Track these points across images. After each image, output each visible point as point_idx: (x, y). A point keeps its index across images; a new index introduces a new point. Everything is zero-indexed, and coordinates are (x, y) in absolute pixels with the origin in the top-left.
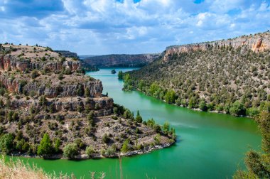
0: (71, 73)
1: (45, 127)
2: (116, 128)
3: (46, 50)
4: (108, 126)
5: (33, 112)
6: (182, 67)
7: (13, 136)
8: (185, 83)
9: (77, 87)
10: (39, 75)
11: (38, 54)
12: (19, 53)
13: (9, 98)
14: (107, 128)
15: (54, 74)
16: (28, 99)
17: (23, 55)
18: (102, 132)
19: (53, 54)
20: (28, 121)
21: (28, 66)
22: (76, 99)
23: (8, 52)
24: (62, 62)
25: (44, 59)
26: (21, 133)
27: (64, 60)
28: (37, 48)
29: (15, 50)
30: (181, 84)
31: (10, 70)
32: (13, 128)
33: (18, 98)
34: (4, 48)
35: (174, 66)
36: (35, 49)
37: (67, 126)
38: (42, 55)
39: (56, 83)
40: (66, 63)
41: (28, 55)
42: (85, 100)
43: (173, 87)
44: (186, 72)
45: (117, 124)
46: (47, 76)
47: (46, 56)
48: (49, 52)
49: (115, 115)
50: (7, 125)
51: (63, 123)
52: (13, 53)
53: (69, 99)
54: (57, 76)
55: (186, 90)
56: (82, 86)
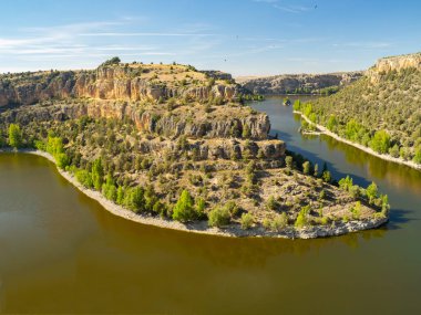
0: (223, 103)
1: (185, 181)
2: (290, 188)
3: (187, 70)
4: (277, 184)
5: (169, 159)
6: (405, 92)
7: (143, 191)
8: (410, 120)
9: (232, 124)
10: (177, 106)
11: (176, 76)
12: (151, 74)
13: (138, 138)
14: (276, 188)
15: (198, 105)
16: (162, 140)
17: (157, 77)
18: (270, 193)
19: (197, 76)
20: (161, 171)
21: (162, 93)
22: (230, 142)
23: (138, 74)
24: (210, 87)
25: (185, 83)
26: (152, 188)
27: (213, 84)
28: (174, 67)
29: (146, 71)
30: (402, 122)
31: (139, 99)
32: (143, 179)
33: (150, 138)
34: (131, 69)
35: (390, 91)
36: (172, 68)
37: (215, 181)
38: (181, 77)
39: (202, 117)
40: (215, 88)
41: (163, 78)
42: (243, 143)
43: (386, 126)
44: (412, 101)
45: (292, 182)
46: (188, 107)
47: (188, 79)
48: (191, 73)
49: (288, 169)
50: (134, 176)
51: (211, 177)
52: (143, 76)
53: (219, 142)
54: (204, 107)
55: (410, 133)
56: (239, 123)
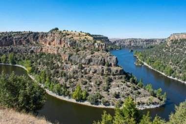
0: (99, 50)
1: (79, 82)
2: (124, 88)
3: (86, 35)
4: (118, 86)
5: (74, 73)
6: (181, 49)
7: (62, 86)
8: (182, 61)
9: (101, 60)
10: (79, 50)
11: (81, 37)
12: (70, 36)
13: (62, 63)
14: (117, 88)
15: (88, 51)
16: (72, 65)
17: (73, 38)
18: (113, 90)
19: (91, 38)
20: (71, 78)
21: (73, 44)
22: (100, 67)
23: (65, 36)
24: (94, 44)
25: (84, 41)
26: (66, 84)
27: (95, 42)
29: (68, 35)
30: (178, 63)
31: (64, 46)
32: (62, 80)
33: (67, 63)
34: (62, 34)
35: (175, 49)
36: (80, 34)
37: (92, 84)
38: (83, 38)
39: (89, 57)
40: (96, 44)
41: (75, 38)
42: (105, 67)
43: (171, 64)
44: (183, 53)
45: (124, 86)
46: (84, 51)
47: (85, 39)
48: (87, 36)
49: (123, 80)
50: (59, 79)
51: (91, 82)
52: (67, 37)
53: (95, 67)
54: (90, 52)
55: (180, 68)
56: (104, 60)
